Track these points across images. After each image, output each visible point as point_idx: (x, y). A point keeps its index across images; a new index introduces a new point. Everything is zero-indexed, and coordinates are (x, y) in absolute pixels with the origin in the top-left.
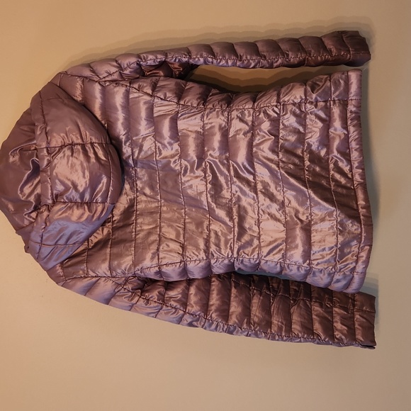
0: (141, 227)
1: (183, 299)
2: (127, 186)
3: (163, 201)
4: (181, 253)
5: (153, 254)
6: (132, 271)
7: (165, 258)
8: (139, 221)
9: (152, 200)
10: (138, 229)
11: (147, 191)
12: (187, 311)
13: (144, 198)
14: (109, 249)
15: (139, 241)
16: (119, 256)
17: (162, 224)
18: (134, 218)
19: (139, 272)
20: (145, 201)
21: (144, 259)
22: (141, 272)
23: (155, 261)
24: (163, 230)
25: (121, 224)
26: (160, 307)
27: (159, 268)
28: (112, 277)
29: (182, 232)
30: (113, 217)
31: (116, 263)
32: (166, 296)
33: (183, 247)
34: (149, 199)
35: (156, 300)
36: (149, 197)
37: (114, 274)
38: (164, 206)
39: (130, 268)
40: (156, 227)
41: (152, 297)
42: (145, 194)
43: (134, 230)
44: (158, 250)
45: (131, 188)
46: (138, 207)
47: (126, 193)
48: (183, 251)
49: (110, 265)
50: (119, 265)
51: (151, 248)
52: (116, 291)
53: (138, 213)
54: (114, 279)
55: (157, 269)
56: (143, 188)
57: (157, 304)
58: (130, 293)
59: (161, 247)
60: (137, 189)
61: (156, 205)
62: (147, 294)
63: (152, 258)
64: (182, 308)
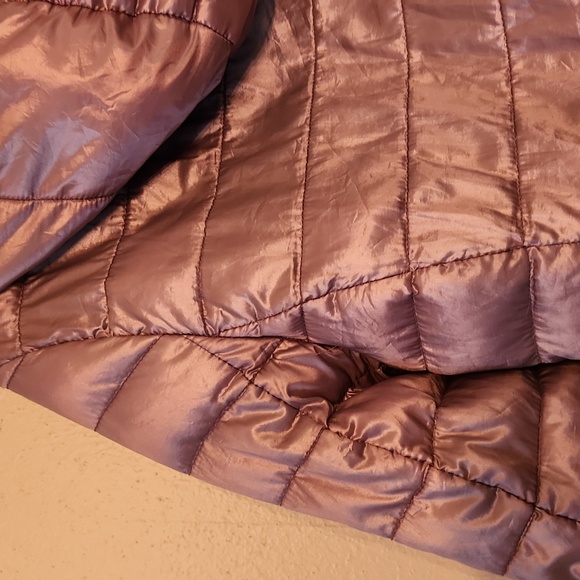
0: (330, 141)
1: (520, 448)
2: (282, 29)
3: (417, 56)
4: (508, 212)
5: (383, 220)
6: (292, 297)
7: (434, 235)
8: (323, 124)
9: (376, 60)
10: (317, 149)
11: (358, 31)
12: (543, 502)
13: (343, 59)
14: (202, 226)
15: (322, 184)
16: (240, 242)
17: (417, 123)
18: (303, 119)
19: (320, 305)
20: (349, 67)
21: (343, 244)
22: (330, 307)
23: (393, 251)
24: (422, 140)
25: (256, 147)
26: (413, 479)
27: (410, 283)
28: (206, 335)
29: (502, 140)
30: (226, 128)
31: (224, 266)
32: (441, 431)
33: (515, 192)
34: (363, 59)
35: (395, 444)
36: (365, 50)
37: (217, 318)
38: (422, 70)
39: (282, 289)
40: (393, 136)
41: (377, 430)
42: (347, 45)
43: (303, 154)
44: (403, 205)
45: (296, 32)
46: (322, 87)
47: (277, 51)
48: (517, 206)
49: (199, 280)
50: (237, 278)
51: (372, 198)
52: (222, 400)
53: (320, 101)
54: (214, 346)
55: (400, 284)
56: (338, 25)
57: (399, 463)
58: (283, 410)
59: (417, 196)
60: (318, 33)
61: (392, 72)
62: (354, 418)
63: (380, 239)
64: (518, 490)
